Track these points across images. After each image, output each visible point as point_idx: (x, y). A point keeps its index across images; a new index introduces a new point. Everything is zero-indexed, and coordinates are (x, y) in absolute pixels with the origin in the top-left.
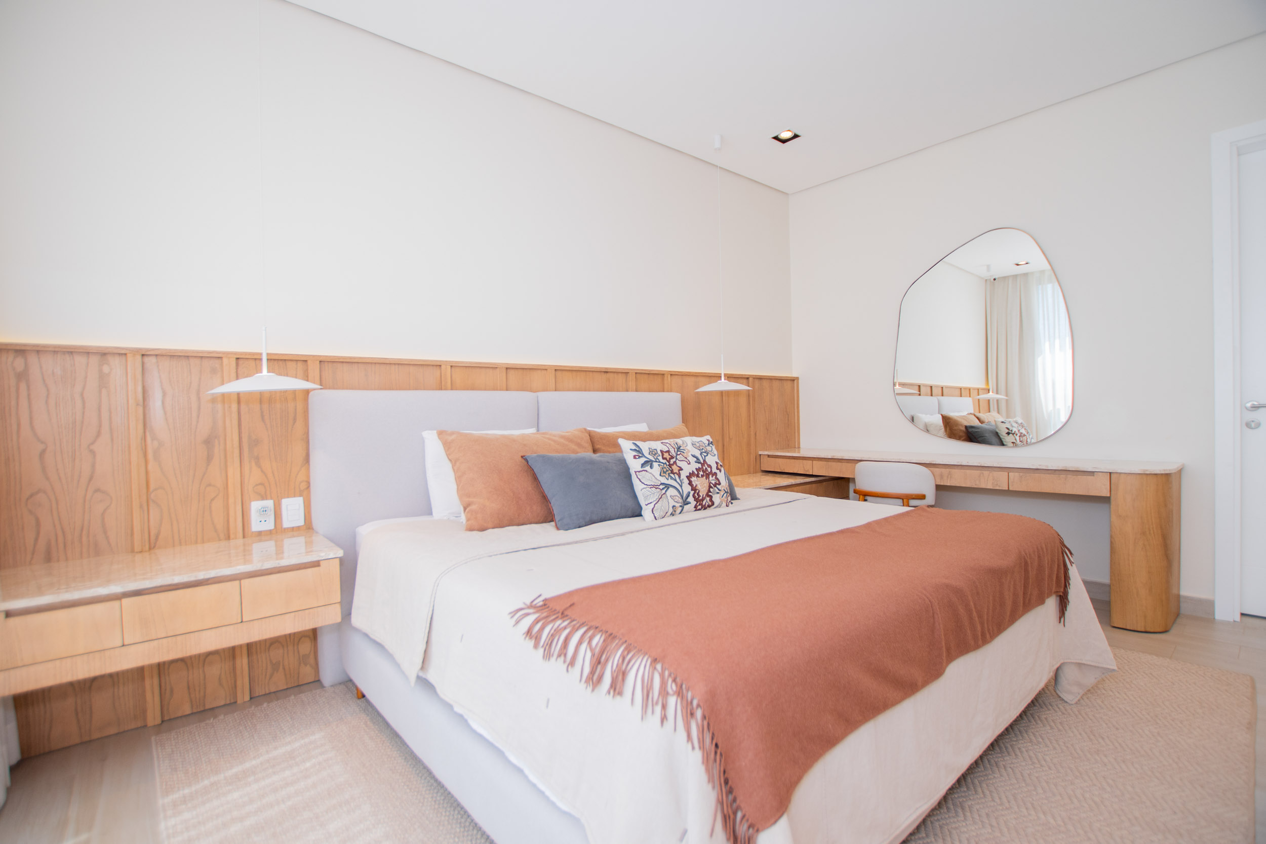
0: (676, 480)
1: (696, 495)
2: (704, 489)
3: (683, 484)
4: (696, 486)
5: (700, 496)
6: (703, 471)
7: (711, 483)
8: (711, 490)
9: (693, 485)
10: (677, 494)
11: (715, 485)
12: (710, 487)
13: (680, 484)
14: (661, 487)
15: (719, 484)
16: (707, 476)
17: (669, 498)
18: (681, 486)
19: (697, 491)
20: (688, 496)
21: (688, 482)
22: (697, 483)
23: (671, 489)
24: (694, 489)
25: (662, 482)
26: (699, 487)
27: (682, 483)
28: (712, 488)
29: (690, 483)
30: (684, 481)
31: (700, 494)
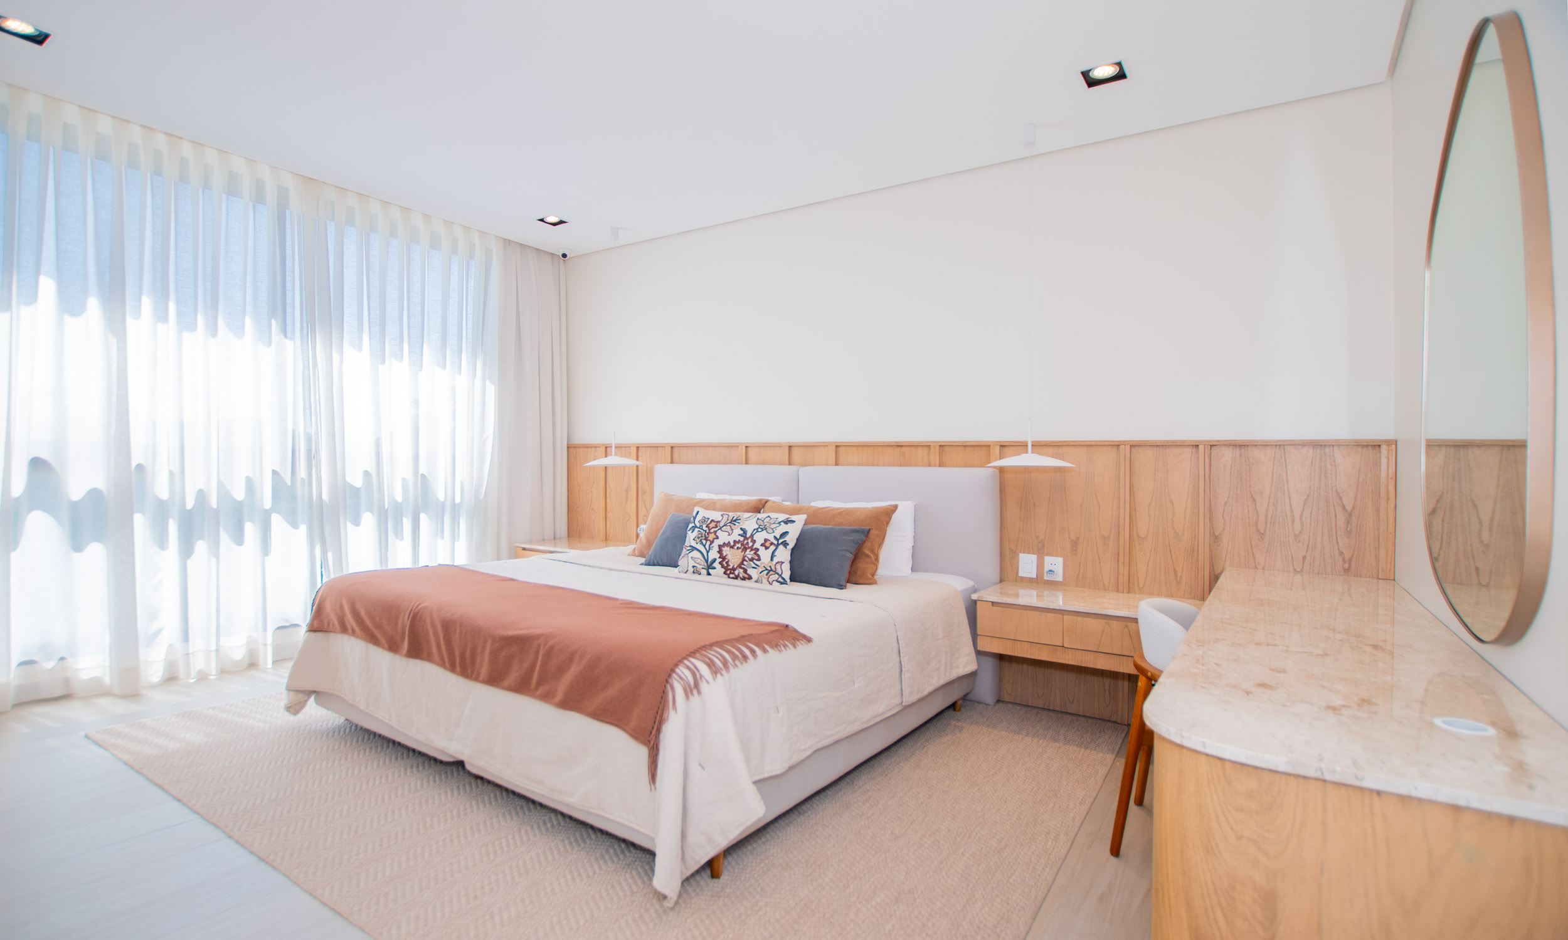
0: (704, 546)
1: (724, 563)
2: (736, 560)
3: (711, 551)
4: (726, 556)
5: (730, 566)
6: (742, 545)
7: (746, 556)
8: (745, 563)
9: (723, 554)
10: (700, 556)
11: (752, 560)
12: (744, 560)
13: (708, 549)
14: (689, 548)
15: (759, 560)
16: (745, 549)
17: (690, 559)
18: (708, 552)
19: (727, 560)
20: (714, 560)
21: (718, 550)
22: (728, 553)
23: (695, 552)
24: (723, 558)
25: (692, 545)
26: (729, 557)
27: (709, 549)
28: (747, 561)
29: (720, 552)
30: (713, 548)
31: (730, 563)
